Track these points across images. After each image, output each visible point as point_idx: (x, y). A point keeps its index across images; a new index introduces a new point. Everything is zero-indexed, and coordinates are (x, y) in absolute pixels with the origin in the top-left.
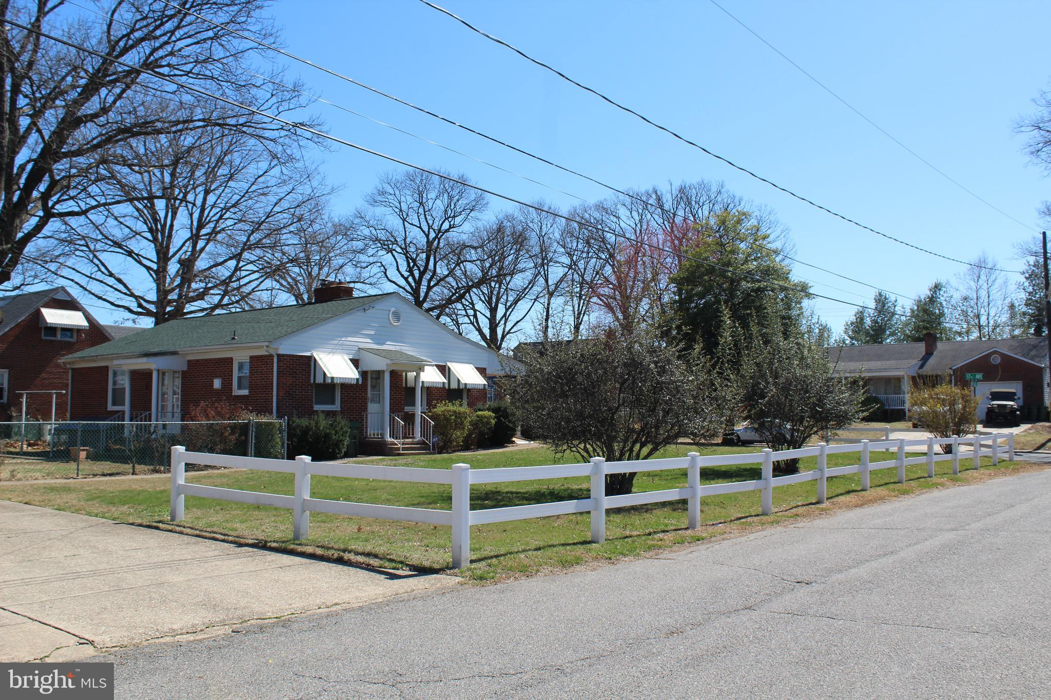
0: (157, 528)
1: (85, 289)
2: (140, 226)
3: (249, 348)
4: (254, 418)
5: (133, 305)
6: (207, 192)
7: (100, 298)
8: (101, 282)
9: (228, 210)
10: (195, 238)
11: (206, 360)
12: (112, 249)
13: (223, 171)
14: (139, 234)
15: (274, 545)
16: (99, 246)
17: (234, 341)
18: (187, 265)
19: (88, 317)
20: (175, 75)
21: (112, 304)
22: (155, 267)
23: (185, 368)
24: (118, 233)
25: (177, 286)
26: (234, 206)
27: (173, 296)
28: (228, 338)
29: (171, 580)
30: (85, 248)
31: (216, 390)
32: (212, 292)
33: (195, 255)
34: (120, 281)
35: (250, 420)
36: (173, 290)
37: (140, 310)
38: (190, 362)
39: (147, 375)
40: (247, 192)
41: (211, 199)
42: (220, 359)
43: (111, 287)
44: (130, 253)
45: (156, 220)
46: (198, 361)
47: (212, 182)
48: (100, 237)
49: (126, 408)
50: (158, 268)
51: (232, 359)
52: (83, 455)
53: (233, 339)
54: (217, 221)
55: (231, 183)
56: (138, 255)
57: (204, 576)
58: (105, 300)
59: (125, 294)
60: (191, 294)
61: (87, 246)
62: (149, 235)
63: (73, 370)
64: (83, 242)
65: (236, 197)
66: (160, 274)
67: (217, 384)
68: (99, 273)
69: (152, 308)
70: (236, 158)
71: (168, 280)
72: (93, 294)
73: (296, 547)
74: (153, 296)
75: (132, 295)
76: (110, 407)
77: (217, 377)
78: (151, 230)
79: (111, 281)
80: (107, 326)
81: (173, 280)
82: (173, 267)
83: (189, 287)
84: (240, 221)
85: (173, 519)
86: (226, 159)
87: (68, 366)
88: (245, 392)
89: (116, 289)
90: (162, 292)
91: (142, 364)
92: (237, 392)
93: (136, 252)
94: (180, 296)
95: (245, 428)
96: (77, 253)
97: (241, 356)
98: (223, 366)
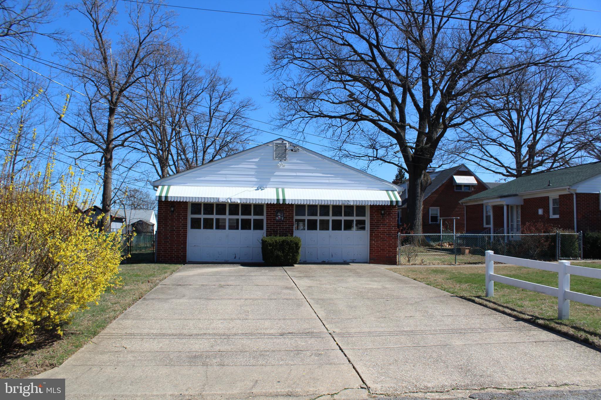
0: (473, 301)
1: (479, 165)
2: (505, 130)
3: (558, 190)
4: (561, 232)
5: (505, 172)
6: (540, 107)
7: (487, 169)
8: (488, 161)
9: (552, 115)
10: (535, 133)
11: (534, 198)
12: (492, 143)
13: (548, 94)
14: (505, 134)
15: (540, 322)
16: (485, 142)
17: (549, 187)
18: (532, 148)
19: (477, 179)
20: (504, 41)
21: (494, 172)
22: (514, 150)
23: (522, 203)
24: (495, 135)
25: (527, 160)
26: (555, 112)
27: (526, 165)
28: (546, 185)
29: (453, 343)
30: (478, 144)
31: (540, 215)
32: (547, 161)
33: (535, 142)
34: (496, 159)
35: (557, 233)
36: (525, 162)
37: (508, 174)
38: (525, 200)
39: (500, 208)
40: (563, 103)
41: (542, 110)
42: (541, 198)
43: (493, 163)
44: (501, 145)
45: (513, 126)
46: (529, 199)
47: (542, 101)
48: (485, 138)
49: (491, 226)
50: (516, 150)
51: (548, 197)
52: (467, 251)
53: (549, 185)
54: (547, 122)
55: (553, 100)
56: (505, 145)
57: (477, 342)
58: (490, 170)
59: (500, 166)
60: (535, 164)
61: (478, 143)
62: (510, 134)
63: (467, 206)
64: (476, 141)
65: (557, 107)
66: (517, 154)
67: (540, 212)
68: (485, 156)
69: (514, 172)
70: (555, 85)
71: (522, 157)
72: (483, 167)
73: (556, 325)
74: (514, 166)
75: (503, 166)
76: (485, 226)
77: (540, 208)
78: (511, 131)
79: (492, 160)
80: (488, 183)
81: (525, 157)
82: (524, 150)
83: (533, 159)
84: (561, 120)
85: (487, 296)
86: (549, 87)
87: (464, 204)
88: (557, 216)
89: (495, 164)
90: (519, 163)
91: (498, 202)
92: (552, 216)
93: (505, 143)
94: (529, 165)
95: (554, 238)
96: (474, 147)
97: (554, 195)
98: (543, 202)
